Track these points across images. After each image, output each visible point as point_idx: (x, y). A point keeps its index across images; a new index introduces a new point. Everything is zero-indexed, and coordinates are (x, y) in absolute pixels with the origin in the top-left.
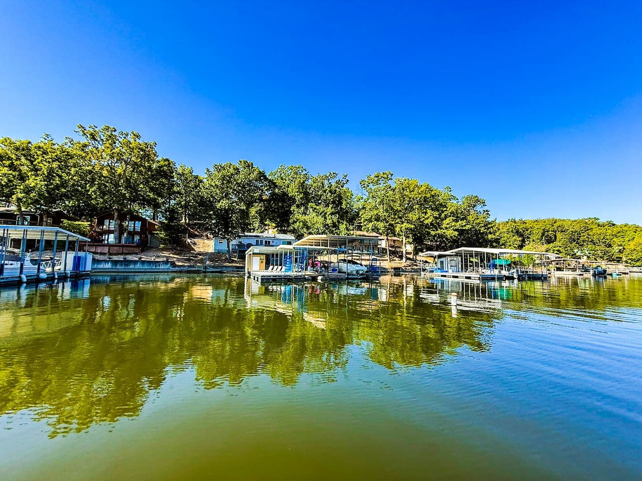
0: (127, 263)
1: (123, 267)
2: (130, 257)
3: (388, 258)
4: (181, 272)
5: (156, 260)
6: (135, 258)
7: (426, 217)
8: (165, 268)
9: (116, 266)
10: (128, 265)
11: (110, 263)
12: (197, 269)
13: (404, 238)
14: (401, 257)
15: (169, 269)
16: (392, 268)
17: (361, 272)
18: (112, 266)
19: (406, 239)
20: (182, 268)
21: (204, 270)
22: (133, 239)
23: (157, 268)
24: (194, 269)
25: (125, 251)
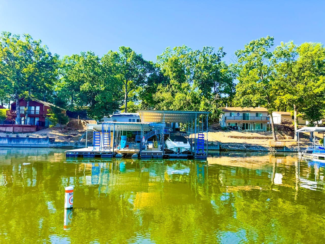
0: (18, 140)
1: (15, 143)
2: (21, 135)
3: (273, 136)
4: (56, 148)
5: (39, 137)
6: (25, 136)
7: (316, 85)
8: (45, 144)
9: (11, 143)
10: (19, 141)
11: (7, 140)
12: (69, 145)
13: (295, 112)
14: (292, 135)
15: (48, 145)
16: (273, 147)
17: (183, 150)
18: (8, 142)
19: (297, 114)
20: (58, 144)
21: (76, 146)
22: (34, 121)
23: (39, 144)
24: (67, 145)
25: (25, 130)
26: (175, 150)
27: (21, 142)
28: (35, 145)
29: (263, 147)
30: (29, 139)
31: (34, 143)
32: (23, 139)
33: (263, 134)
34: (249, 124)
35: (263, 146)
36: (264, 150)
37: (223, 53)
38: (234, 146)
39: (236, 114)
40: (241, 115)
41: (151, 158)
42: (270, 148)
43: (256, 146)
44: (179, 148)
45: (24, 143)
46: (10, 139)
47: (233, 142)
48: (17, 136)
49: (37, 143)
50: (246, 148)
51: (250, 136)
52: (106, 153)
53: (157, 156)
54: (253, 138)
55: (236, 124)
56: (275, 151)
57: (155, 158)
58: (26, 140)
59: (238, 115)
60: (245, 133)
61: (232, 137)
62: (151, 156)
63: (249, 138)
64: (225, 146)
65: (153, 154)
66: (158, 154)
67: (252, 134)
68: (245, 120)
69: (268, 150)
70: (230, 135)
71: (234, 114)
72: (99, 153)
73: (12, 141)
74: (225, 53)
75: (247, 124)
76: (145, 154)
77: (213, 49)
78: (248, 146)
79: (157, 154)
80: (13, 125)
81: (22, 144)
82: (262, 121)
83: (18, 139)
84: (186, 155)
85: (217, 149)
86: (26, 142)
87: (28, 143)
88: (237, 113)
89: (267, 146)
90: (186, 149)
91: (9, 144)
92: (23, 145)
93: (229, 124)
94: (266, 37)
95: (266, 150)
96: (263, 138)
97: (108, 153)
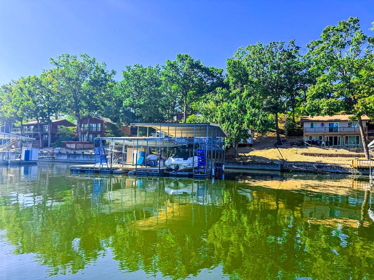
1: (73, 159)
5: (92, 154)
6: (81, 152)
11: (66, 156)
25: (85, 147)
26: (173, 167)
27: (77, 158)
28: (89, 161)
29: (342, 168)
30: (84, 155)
31: (88, 159)
32: (79, 155)
33: (353, 151)
34: (339, 137)
35: (343, 166)
36: (343, 171)
37: (296, 47)
38: (301, 166)
39: (318, 125)
40: (327, 125)
41: (146, 175)
42: (352, 170)
43: (331, 167)
44: (178, 165)
45: (80, 159)
46: (69, 155)
47: (302, 161)
48: (75, 152)
49: (90, 160)
50: (316, 168)
51: (332, 153)
52: (104, 169)
53: (153, 173)
54: (337, 156)
55: (321, 138)
56: (360, 173)
57: (151, 175)
58: (81, 156)
59: (323, 126)
60: (328, 150)
61: (306, 154)
62: (146, 173)
63: (331, 156)
64: (289, 166)
65: (149, 171)
66: (154, 171)
67: (336, 151)
68: (333, 132)
69: (349, 171)
70: (305, 152)
71: (317, 126)
72: (98, 169)
73: (70, 157)
74: (298, 48)
75: (336, 138)
76: (141, 171)
77: (283, 44)
78: (320, 166)
79: (152, 171)
80: (76, 142)
81: (77, 160)
82: (356, 133)
83: (75, 155)
84: (187, 173)
85: (277, 169)
86: (81, 158)
87: (82, 159)
88: (321, 123)
89: (349, 166)
90: (184, 166)
91: (68, 160)
92: (79, 160)
93: (311, 137)
94: (347, 19)
95: (345, 172)
96: (351, 156)
97: (106, 169)
